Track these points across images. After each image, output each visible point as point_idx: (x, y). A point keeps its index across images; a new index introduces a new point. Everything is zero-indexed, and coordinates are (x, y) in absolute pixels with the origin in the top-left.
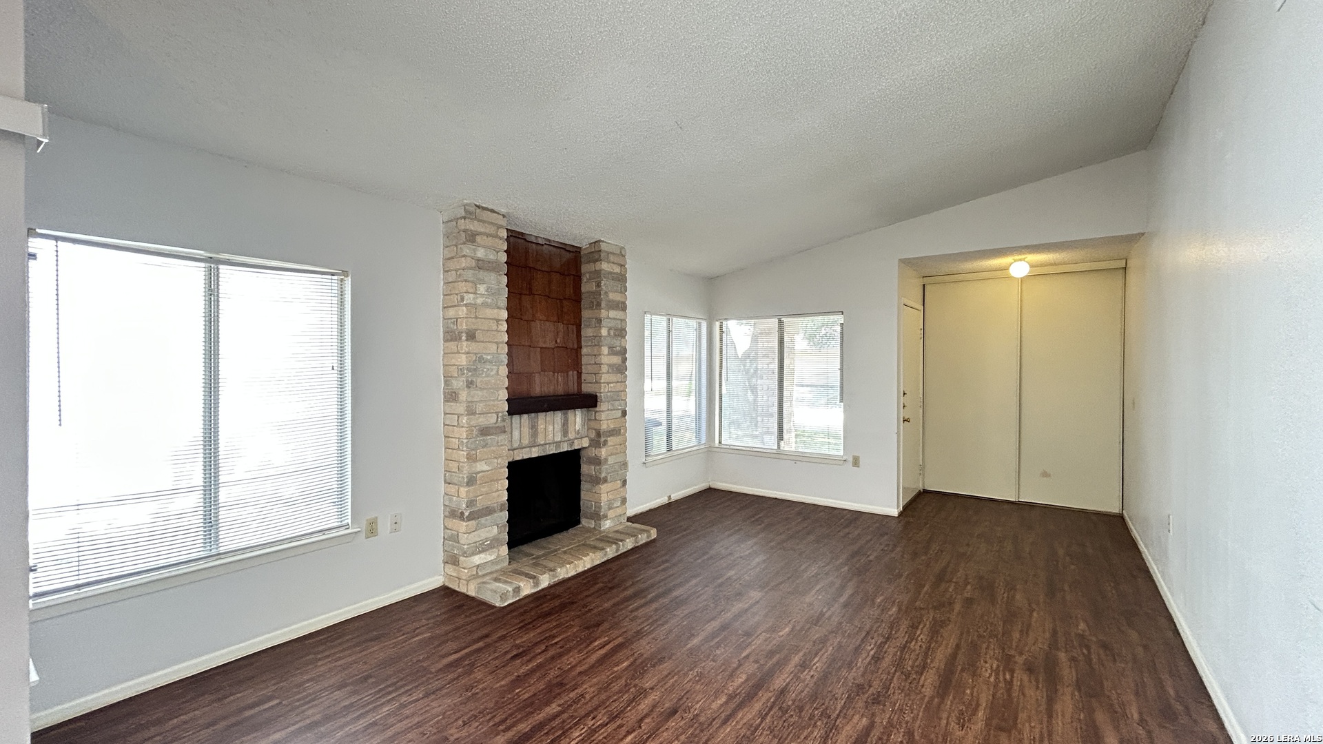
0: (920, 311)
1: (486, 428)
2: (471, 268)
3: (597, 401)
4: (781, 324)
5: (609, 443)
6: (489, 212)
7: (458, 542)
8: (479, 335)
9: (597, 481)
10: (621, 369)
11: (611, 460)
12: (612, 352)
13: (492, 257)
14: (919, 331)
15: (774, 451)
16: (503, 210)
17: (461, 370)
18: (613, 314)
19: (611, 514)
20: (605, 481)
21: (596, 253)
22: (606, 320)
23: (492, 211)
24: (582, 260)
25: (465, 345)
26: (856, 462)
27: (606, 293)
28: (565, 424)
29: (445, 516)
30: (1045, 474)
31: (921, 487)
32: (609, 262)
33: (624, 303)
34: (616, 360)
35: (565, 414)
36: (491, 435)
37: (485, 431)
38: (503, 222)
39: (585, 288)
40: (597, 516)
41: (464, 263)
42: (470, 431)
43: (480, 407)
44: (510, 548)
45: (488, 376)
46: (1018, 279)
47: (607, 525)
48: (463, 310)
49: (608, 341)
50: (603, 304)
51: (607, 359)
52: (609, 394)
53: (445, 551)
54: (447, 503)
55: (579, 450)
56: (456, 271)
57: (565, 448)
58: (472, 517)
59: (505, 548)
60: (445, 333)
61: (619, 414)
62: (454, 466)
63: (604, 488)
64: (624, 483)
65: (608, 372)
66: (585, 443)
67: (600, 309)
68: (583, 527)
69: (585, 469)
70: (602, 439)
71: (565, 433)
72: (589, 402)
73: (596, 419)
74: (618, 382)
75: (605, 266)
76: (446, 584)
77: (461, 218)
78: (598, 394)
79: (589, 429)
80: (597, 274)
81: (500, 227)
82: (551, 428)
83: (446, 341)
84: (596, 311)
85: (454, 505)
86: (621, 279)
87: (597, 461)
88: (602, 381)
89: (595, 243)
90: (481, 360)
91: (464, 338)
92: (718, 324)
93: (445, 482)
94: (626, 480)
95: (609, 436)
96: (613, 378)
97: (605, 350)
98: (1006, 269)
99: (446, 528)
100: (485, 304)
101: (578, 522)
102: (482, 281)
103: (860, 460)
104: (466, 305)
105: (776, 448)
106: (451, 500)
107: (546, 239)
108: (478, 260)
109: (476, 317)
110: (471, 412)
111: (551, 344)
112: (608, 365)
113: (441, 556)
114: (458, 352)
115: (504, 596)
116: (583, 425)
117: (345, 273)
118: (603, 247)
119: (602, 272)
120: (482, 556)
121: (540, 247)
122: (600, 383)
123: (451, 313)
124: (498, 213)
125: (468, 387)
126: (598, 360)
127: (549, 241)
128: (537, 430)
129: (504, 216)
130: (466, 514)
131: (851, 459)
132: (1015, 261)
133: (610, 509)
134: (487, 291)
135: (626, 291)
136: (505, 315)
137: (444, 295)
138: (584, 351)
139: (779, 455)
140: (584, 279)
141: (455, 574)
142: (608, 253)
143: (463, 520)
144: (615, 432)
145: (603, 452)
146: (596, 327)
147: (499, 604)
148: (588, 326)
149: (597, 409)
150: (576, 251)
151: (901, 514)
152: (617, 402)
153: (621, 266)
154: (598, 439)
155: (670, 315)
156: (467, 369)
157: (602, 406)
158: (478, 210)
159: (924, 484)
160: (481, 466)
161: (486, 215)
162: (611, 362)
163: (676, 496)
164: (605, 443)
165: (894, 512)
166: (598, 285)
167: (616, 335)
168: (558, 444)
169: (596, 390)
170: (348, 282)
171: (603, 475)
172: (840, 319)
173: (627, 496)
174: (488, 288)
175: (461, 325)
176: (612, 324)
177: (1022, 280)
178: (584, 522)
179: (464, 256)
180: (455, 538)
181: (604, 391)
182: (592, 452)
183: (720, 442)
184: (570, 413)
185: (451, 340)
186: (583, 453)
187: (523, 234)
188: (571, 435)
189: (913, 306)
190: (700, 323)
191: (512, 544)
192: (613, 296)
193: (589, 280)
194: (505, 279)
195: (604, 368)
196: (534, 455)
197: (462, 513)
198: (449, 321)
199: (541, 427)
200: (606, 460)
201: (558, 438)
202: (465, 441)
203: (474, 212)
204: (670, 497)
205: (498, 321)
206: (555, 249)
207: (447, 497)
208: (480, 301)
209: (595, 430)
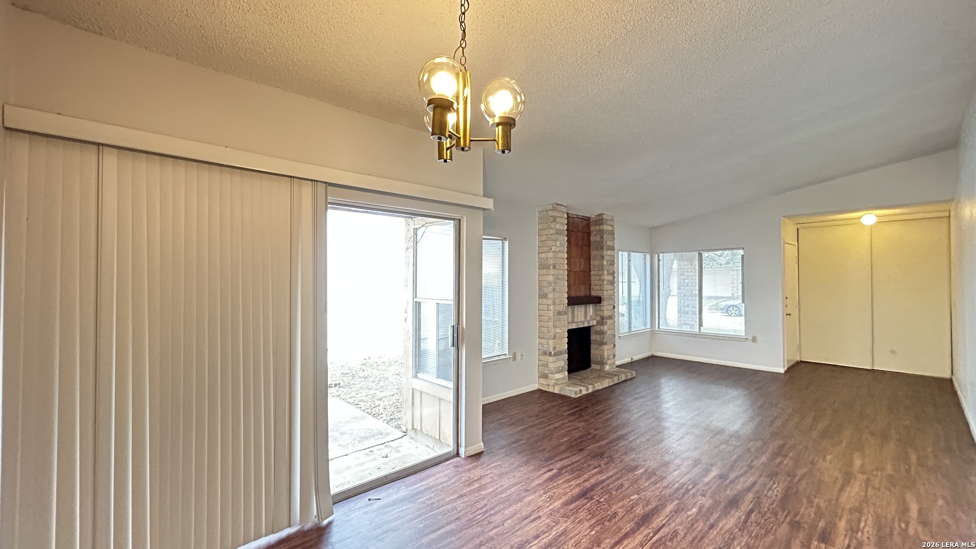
0: (796, 246)
2: (554, 234)
3: (601, 300)
4: (700, 255)
5: (608, 323)
6: (560, 206)
7: (548, 367)
8: (557, 267)
9: (602, 343)
10: (612, 283)
11: (609, 333)
12: (609, 274)
13: (561, 228)
14: (795, 259)
15: (697, 333)
16: (565, 204)
17: (550, 283)
18: (609, 252)
19: (609, 362)
20: (606, 344)
21: (600, 220)
22: (605, 256)
23: (562, 205)
24: (591, 224)
25: (552, 271)
26: (754, 340)
27: (606, 242)
28: (586, 312)
29: (539, 355)
30: (893, 352)
31: (798, 359)
32: (607, 225)
33: (613, 247)
34: (610, 278)
35: (586, 306)
36: (562, 315)
37: (559, 313)
38: (565, 210)
39: (593, 239)
40: (602, 363)
41: (552, 231)
42: (554, 313)
43: (557, 301)
44: (568, 373)
45: (560, 286)
46: (869, 226)
47: (607, 368)
48: (551, 254)
49: (606, 268)
50: (605, 247)
51: (607, 278)
52: (608, 296)
53: (539, 372)
54: (540, 348)
55: (590, 327)
56: (547, 235)
57: (586, 325)
58: (555, 355)
59: (567, 373)
60: (539, 265)
61: (612, 307)
62: (545, 330)
63: (606, 347)
64: (614, 346)
65: (607, 284)
66: (595, 323)
67: (603, 251)
68: (593, 369)
69: (593, 337)
70: (605, 321)
71: (586, 317)
72: (598, 300)
73: (600, 310)
74: (611, 290)
75: (605, 227)
76: (540, 388)
77: (550, 210)
78: (602, 297)
79: (596, 315)
80: (601, 232)
81: (564, 212)
82: (580, 314)
83: (539, 269)
84: (600, 252)
85: (545, 349)
86: (612, 233)
87: (602, 333)
88: (604, 289)
89: (600, 215)
90: (558, 278)
91: (551, 268)
92: (656, 255)
93: (539, 338)
94: (615, 345)
95: (608, 319)
96: (610, 287)
97: (606, 272)
98: (860, 218)
99: (539, 360)
100: (559, 251)
101: (589, 366)
102: (558, 240)
103: (757, 338)
104: (553, 252)
105: (698, 331)
106: (543, 347)
107: (576, 215)
108: (557, 230)
109: (556, 258)
110: (554, 304)
111: (578, 270)
112: (607, 280)
113: (537, 374)
114: (548, 275)
115: (576, 393)
116: (593, 313)
117: (505, 239)
118: (604, 217)
119: (604, 231)
120: (558, 374)
121: (574, 219)
122: (603, 290)
123: (543, 255)
124: (564, 206)
125: (554, 291)
126: (602, 277)
127: (578, 216)
128: (574, 315)
129: (566, 207)
130: (553, 353)
131: (750, 338)
132: (865, 214)
133: (608, 359)
135: (614, 240)
136: (566, 256)
137: (539, 247)
138: (592, 273)
139: (700, 336)
140: (592, 234)
141: (545, 383)
142: (607, 220)
143: (551, 356)
144: (611, 317)
145: (605, 328)
146: (600, 260)
147: (573, 396)
148: (595, 259)
149: (601, 304)
150: (587, 220)
151: (786, 372)
152: (611, 301)
153: (612, 226)
154: (602, 321)
155: (629, 251)
156: (554, 283)
157: (604, 303)
158: (557, 206)
159: (800, 357)
160: (558, 330)
161: (560, 208)
163: (636, 358)
164: (606, 323)
165: (782, 370)
166: (602, 237)
167: (610, 264)
168: (583, 322)
169: (600, 294)
170: (507, 243)
171: (605, 340)
172: (741, 252)
173: (616, 353)
174: (560, 243)
175: (550, 261)
176: (608, 258)
177: (872, 226)
178: (593, 366)
179: (552, 228)
180: (546, 365)
181: (605, 295)
182: (598, 328)
183: (659, 328)
184: (588, 306)
185: (544, 269)
186: (592, 328)
187: (571, 214)
188: (588, 318)
189: (790, 243)
190: (645, 256)
191: (570, 371)
192: (609, 243)
193: (595, 235)
194: (566, 238)
195: (605, 282)
196: (574, 327)
197: (550, 353)
198: (542, 260)
199: (577, 313)
200: (606, 332)
201: (583, 320)
202: (552, 318)
203: (556, 206)
204: (632, 359)
205: (563, 258)
206: (580, 220)
207: (540, 345)
208: (557, 249)
209: (600, 316)
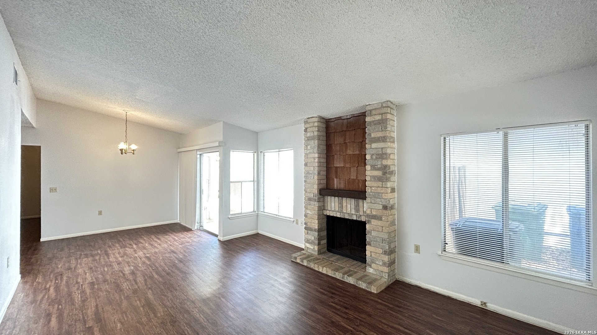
1: (310, 198)
2: (306, 141)
3: (366, 197)
5: (373, 223)
6: (311, 119)
8: (308, 165)
19: (374, 266)
22: (369, 150)
25: (305, 168)
27: (370, 134)
35: (357, 201)
36: (312, 201)
42: (305, 198)
43: (308, 190)
45: (311, 179)
49: (371, 162)
50: (367, 141)
52: (371, 193)
55: (364, 222)
58: (306, 229)
61: (380, 207)
63: (367, 247)
70: (367, 219)
74: (379, 187)
75: (368, 119)
82: (349, 206)
90: (308, 173)
91: (305, 165)
95: (372, 219)
100: (310, 153)
104: (305, 154)
109: (308, 158)
112: (370, 176)
115: (293, 257)
118: (367, 108)
119: (367, 123)
120: (309, 245)
121: (349, 120)
124: (314, 117)
128: (342, 205)
133: (373, 262)
134: (310, 148)
136: (317, 155)
144: (377, 217)
145: (367, 227)
149: (366, 201)
152: (379, 200)
153: (383, 114)
156: (305, 176)
157: (369, 200)
160: (309, 212)
162: (373, 174)
163: (497, 309)
174: (311, 146)
176: (374, 152)
179: (305, 137)
184: (360, 201)
187: (340, 117)
188: (360, 213)
192: (376, 135)
195: (369, 179)
199: (344, 204)
200: (370, 232)
201: (352, 213)
204: (484, 304)
205: (313, 158)
208: (308, 151)
